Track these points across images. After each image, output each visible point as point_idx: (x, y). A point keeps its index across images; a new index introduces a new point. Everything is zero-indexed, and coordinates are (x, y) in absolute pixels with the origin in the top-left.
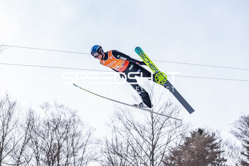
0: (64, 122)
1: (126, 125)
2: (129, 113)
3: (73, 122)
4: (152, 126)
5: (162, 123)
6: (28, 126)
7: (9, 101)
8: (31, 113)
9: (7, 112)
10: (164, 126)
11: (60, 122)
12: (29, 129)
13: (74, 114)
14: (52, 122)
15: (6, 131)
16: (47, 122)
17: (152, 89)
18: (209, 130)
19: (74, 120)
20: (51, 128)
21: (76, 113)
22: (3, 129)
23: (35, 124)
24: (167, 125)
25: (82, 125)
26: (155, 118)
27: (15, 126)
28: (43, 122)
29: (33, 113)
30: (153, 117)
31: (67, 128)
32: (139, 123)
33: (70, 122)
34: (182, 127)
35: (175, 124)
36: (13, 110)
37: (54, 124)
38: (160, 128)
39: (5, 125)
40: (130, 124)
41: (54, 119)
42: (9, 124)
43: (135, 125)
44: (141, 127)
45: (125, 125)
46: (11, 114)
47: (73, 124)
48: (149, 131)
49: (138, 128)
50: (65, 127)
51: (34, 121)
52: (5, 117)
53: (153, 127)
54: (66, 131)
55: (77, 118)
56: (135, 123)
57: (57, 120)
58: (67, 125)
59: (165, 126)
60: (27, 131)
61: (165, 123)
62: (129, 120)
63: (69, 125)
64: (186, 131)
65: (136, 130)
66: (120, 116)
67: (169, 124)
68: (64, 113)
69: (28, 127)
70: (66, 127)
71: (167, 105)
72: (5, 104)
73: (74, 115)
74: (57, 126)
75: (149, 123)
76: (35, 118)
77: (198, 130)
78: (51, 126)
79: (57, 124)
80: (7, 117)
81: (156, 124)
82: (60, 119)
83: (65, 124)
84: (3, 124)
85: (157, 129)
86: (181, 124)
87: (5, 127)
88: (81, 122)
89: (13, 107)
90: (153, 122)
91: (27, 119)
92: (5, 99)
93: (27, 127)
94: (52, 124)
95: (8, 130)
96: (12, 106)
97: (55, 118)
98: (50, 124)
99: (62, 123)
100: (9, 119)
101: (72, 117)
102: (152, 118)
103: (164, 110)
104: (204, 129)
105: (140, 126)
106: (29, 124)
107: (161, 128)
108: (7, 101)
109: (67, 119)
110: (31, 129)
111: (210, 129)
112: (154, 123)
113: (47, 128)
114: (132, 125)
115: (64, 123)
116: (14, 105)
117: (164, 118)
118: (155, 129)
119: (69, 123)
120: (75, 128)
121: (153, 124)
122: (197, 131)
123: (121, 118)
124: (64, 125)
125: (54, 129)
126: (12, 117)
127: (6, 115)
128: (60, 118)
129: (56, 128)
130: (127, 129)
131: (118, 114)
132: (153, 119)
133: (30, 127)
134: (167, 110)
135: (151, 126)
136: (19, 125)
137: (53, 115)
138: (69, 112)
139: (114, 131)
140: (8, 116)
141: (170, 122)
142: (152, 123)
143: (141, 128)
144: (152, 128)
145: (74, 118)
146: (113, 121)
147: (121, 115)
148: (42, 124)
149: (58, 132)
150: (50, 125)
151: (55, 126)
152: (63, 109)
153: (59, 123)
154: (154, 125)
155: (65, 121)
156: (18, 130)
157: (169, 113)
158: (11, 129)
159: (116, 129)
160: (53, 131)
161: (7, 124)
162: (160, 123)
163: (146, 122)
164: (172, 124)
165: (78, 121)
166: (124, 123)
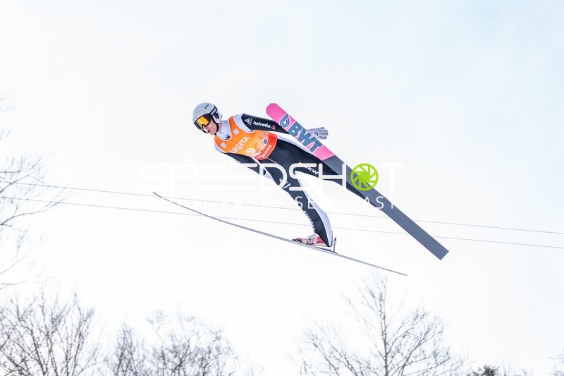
0: (196, 352)
1: (329, 359)
2: (335, 332)
3: (215, 352)
4: (386, 360)
5: (406, 354)
6: (120, 361)
7: (80, 307)
8: (126, 333)
9: (75, 331)
10: (410, 361)
11: (188, 352)
12: (122, 366)
13: (218, 335)
14: (171, 352)
15: (72, 371)
16: (160, 352)
17: (384, 281)
18: (507, 370)
19: (218, 348)
20: (170, 365)
21: (222, 334)
22: (67, 366)
23: (135, 356)
24: (418, 359)
25: (236, 358)
26: (390, 344)
27: (92, 361)
28: (152, 351)
29: (130, 332)
30: (387, 341)
31: (204, 365)
32: (357, 354)
33: (210, 352)
34: (448, 364)
35: (435, 356)
36: (88, 327)
37: (176, 356)
38: (401, 365)
39: (70, 359)
40: (338, 356)
41: (175, 347)
42: (79, 356)
43: (348, 359)
44: (360, 364)
45: (327, 360)
46: (84, 334)
47: (216, 357)
48: (378, 371)
49: (356, 366)
50: (200, 363)
51: (133, 349)
52: (70, 342)
53: (386, 362)
54: (201, 371)
55: (223, 345)
56: (349, 355)
57: (182, 347)
58: (203, 359)
59: (412, 362)
60: (118, 371)
61: (412, 355)
62: (336, 347)
63: (207, 358)
64: (457, 371)
65: (352, 369)
66: (317, 339)
67: (422, 357)
68: (198, 333)
69: (120, 363)
70: (202, 363)
71: (417, 317)
72: (70, 313)
73: (218, 338)
74: (181, 362)
75: (378, 355)
76: (135, 344)
77: (484, 370)
78: (169, 361)
79: (181, 356)
80: (75, 341)
81: (393, 357)
82: (188, 346)
83: (199, 356)
84: (67, 356)
85: (396, 367)
86: (447, 356)
87: (71, 363)
88: (234, 352)
89: (88, 320)
90: (387, 354)
91: (117, 345)
92: (71, 303)
93: (118, 362)
94: (171, 356)
95: (78, 369)
96: (86, 318)
97: (177, 344)
98: (166, 357)
99: (193, 354)
100: (79, 345)
101: (214, 341)
102: (386, 343)
103: (411, 327)
104: (496, 368)
105: (358, 362)
106: (121, 357)
107: (405, 365)
108: (76, 308)
109: (205, 346)
110: (127, 367)
111: (510, 368)
112: (389, 355)
113: (161, 365)
114: (343, 359)
115: (196, 355)
116: (89, 315)
117: (411, 344)
118: (392, 369)
119: (208, 355)
120: (221, 364)
121: (386, 356)
122: (481, 373)
123: (317, 343)
124: (196, 359)
125: (176, 368)
126: (85, 342)
127: (73, 337)
128: (187, 344)
129: (180, 366)
130: (332, 368)
131: (313, 335)
132: (387, 346)
133: (124, 363)
134: (416, 327)
135: (384, 362)
136: (100, 359)
137: (172, 337)
138: (208, 331)
139: (303, 371)
140: (77, 339)
141: (423, 352)
142: (384, 355)
143: (362, 366)
144: (384, 365)
145: (218, 344)
146: (301, 350)
147: (319, 337)
148: (150, 356)
149: (185, 373)
150: (166, 360)
151: (177, 361)
152: (195, 324)
153: (185, 355)
154: (389, 359)
155: (199, 350)
156: (99, 369)
157: (421, 334)
158: (82, 367)
159: (308, 368)
160: (173, 371)
161: (75, 357)
162: (402, 354)
163: (372, 353)
164: (427, 357)
165: (226, 350)
166: (324, 354)
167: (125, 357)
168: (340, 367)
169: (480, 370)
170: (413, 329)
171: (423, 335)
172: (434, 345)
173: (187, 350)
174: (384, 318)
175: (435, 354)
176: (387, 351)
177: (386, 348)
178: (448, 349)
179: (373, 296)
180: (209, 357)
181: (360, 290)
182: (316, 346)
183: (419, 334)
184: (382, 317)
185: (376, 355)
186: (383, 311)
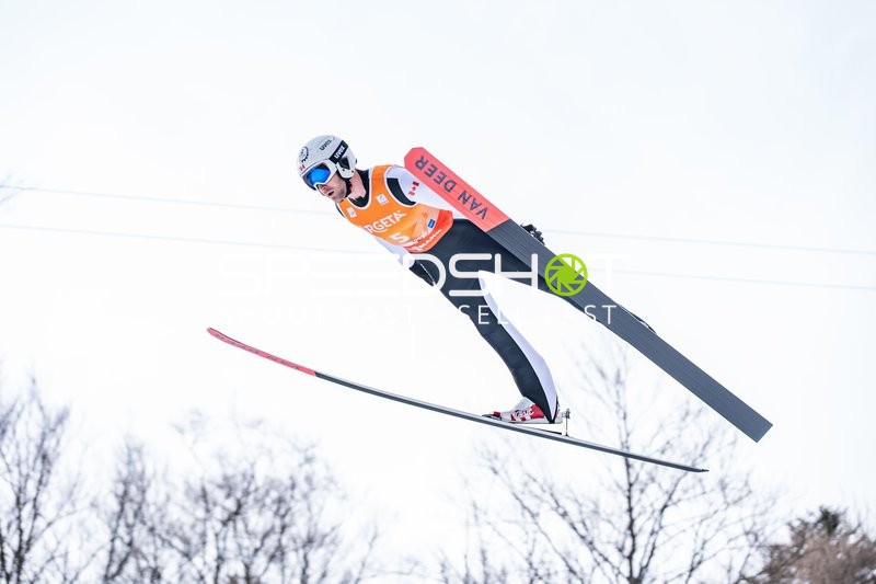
0: (266, 486)
1: (520, 496)
3: (304, 487)
4: (629, 498)
6: (122, 504)
7: (44, 403)
8: (133, 453)
9: (33, 450)
10: (675, 498)
11: (252, 488)
12: (126, 518)
13: (309, 453)
14: (220, 487)
15: (30, 526)
16: (198, 488)
18: (863, 514)
19: (309, 480)
20: (219, 514)
21: (316, 451)
22: (19, 518)
23: (150, 496)
24: (691, 494)
25: (344, 497)
27: (68, 508)
28: (182, 487)
29: (139, 451)
31: (282, 511)
33: (293, 487)
34: (748, 502)
35: (723, 489)
36: (58, 442)
37: (228, 496)
38: (659, 506)
39: (25, 504)
40: (538, 492)
41: (226, 478)
42: (43, 498)
43: (558, 496)
44: (580, 505)
45: (517, 499)
46: (51, 454)
47: (305, 496)
48: (614, 519)
49: (572, 509)
50: (275, 507)
51: (145, 483)
52: (24, 471)
53: (630, 502)
54: (278, 523)
55: (319, 473)
56: (559, 488)
57: (239, 478)
58: (280, 501)
59: (679, 500)
60: (118, 526)
62: (534, 474)
63: (288, 498)
64: (767, 517)
65: (564, 515)
66: (496, 457)
68: (270, 451)
69: (122, 510)
70: (279, 509)
71: (687, 414)
72: (25, 416)
73: (309, 460)
74: (239, 505)
75: (614, 487)
76: (149, 472)
77: (818, 515)
78: (215, 504)
79: (239, 494)
80: (33, 469)
81: (642, 491)
82: (253, 477)
83: (274, 495)
84: (18, 499)
85: (649, 510)
86: (747, 489)
87: (27, 510)
88: (339, 485)
89: (59, 430)
90: (631, 485)
91: (114, 476)
92: (25, 397)
93: (116, 508)
94: (219, 495)
95: (41, 523)
96: (55, 424)
97: (230, 472)
98: (210, 497)
99: (262, 492)
100: (42, 476)
101: (301, 466)
103: (677, 433)
104: (841, 510)
105: (576, 501)
106: (123, 498)
107: (665, 506)
108: (35, 405)
109: (283, 476)
110: (136, 515)
111: (868, 511)
112: (636, 488)
113: (201, 513)
114: (547, 497)
115: (267, 493)
116: (61, 420)
118: (640, 514)
119: (289, 492)
120: (315, 510)
121: (629, 491)
122: (813, 520)
123: (498, 466)
124: (268, 501)
125: (229, 519)
126: (53, 471)
127: (31, 462)
128: (250, 472)
129: (237, 513)
130: (527, 514)
131: (489, 452)
133: (130, 509)
134: (685, 433)
135: (626, 500)
136: (83, 504)
137: (221, 458)
138: (288, 447)
139: (472, 520)
140: (39, 465)
142: (626, 487)
143: (584, 509)
144: (626, 506)
145: (310, 471)
146: (466, 482)
147: (499, 456)
148: (179, 496)
149: (246, 526)
150: (210, 501)
151: (231, 505)
152: (265, 433)
153: (246, 493)
154: (636, 494)
155: (272, 484)
156: (81, 523)
157: (696, 447)
158: (50, 518)
159: (481, 516)
160: (225, 523)
161: (35, 500)
162: (660, 485)
163: (602, 484)
164: (707, 490)
165: (324, 483)
166: (511, 487)
167: (130, 498)
168: (541, 511)
169: (811, 514)
170: (679, 436)
171: (700, 448)
172: (722, 466)
173: (249, 483)
174: (625, 418)
175: (723, 486)
176: (632, 480)
177: (628, 474)
178: (748, 475)
179: (603, 375)
180: (292, 497)
181: (578, 364)
182: (496, 472)
183: (692, 447)
184: (622, 415)
185: (609, 489)
186: (622, 404)
